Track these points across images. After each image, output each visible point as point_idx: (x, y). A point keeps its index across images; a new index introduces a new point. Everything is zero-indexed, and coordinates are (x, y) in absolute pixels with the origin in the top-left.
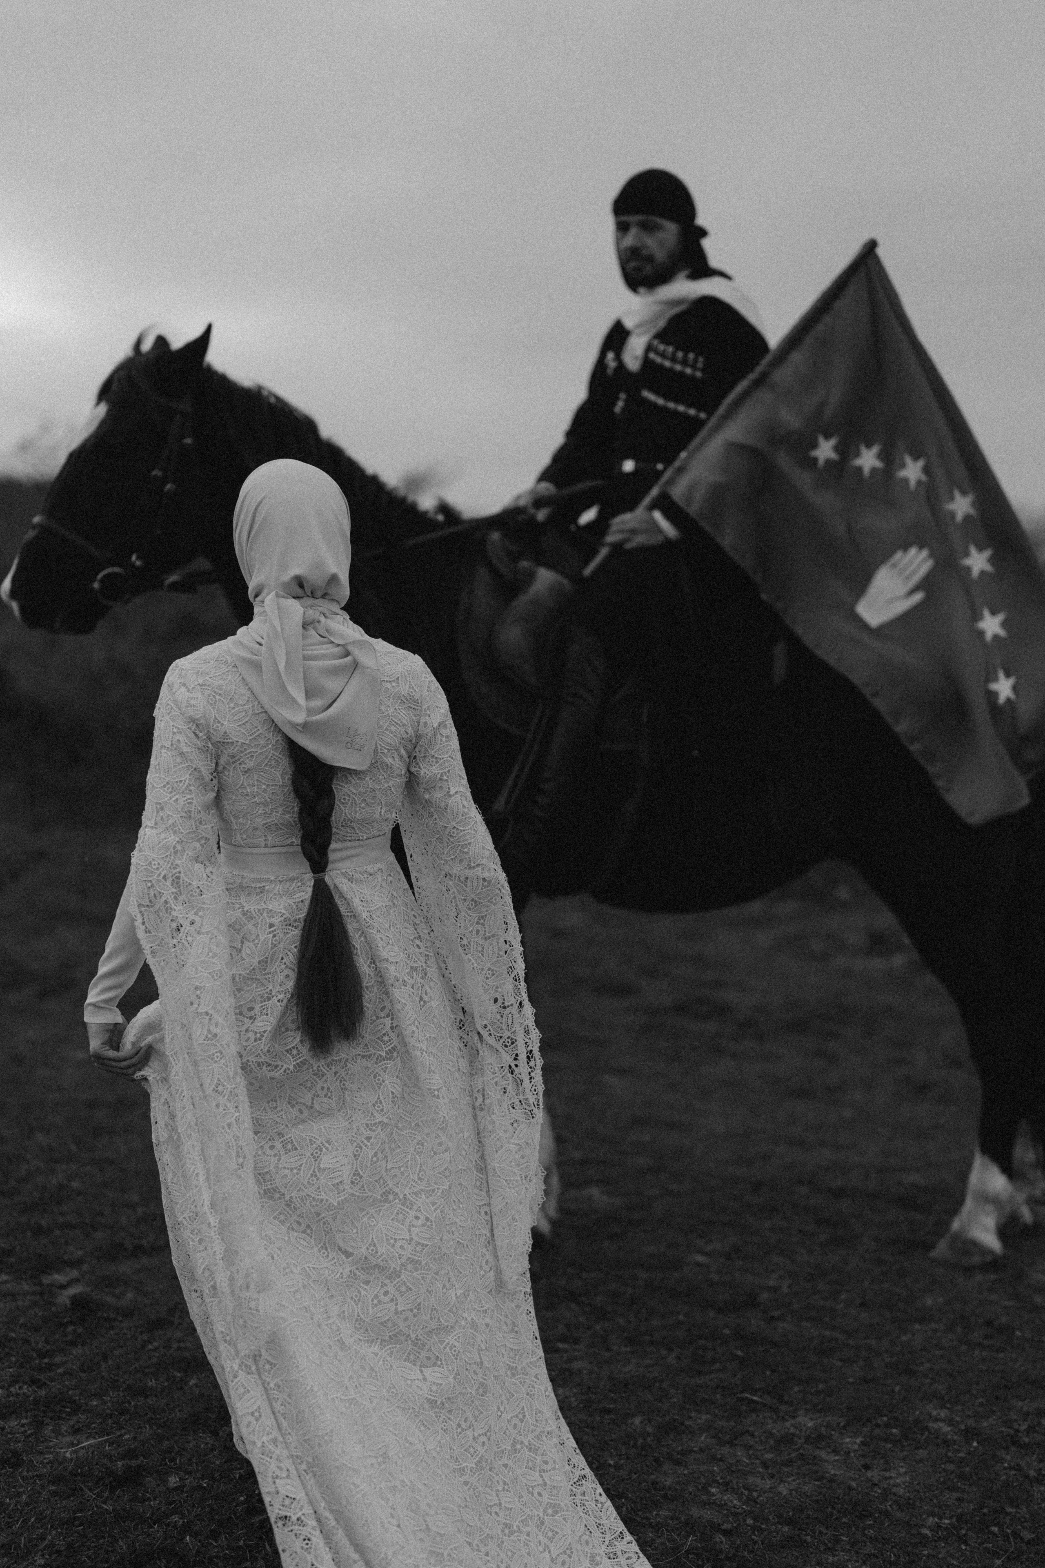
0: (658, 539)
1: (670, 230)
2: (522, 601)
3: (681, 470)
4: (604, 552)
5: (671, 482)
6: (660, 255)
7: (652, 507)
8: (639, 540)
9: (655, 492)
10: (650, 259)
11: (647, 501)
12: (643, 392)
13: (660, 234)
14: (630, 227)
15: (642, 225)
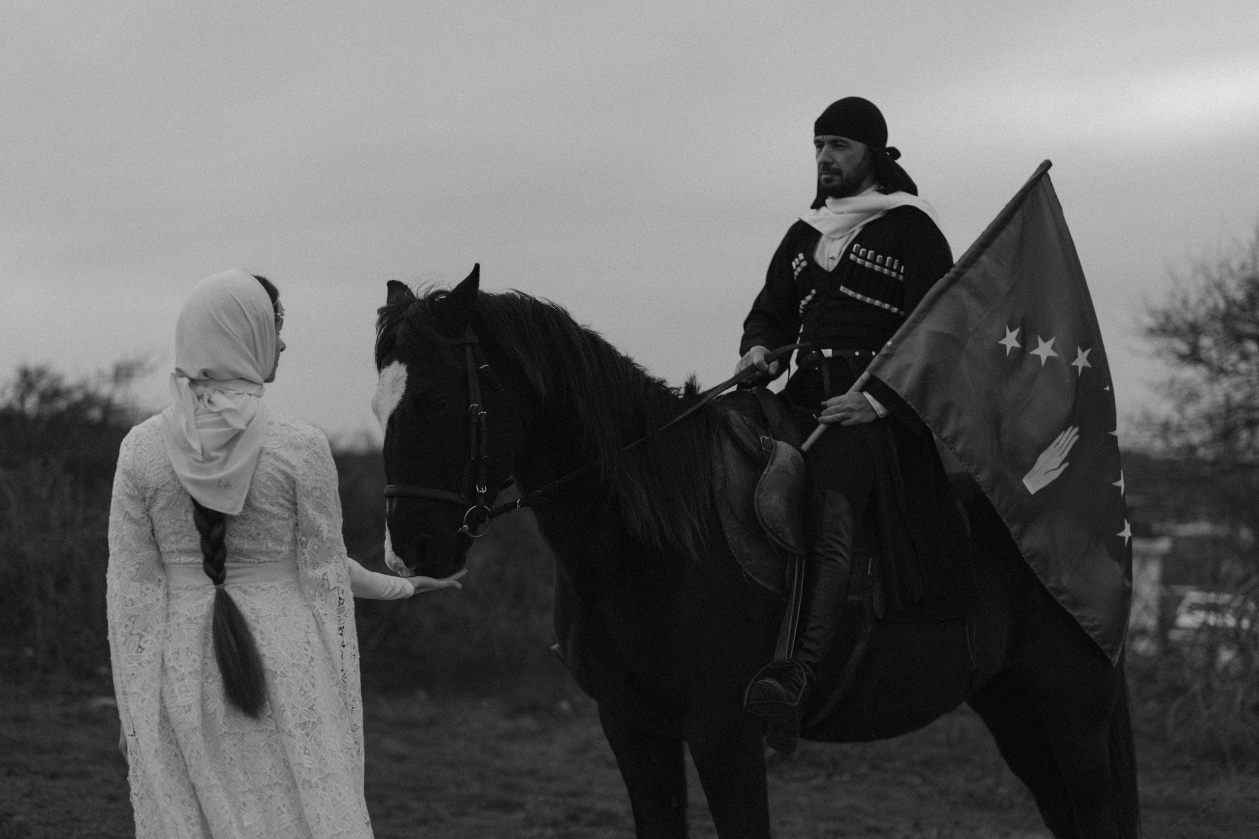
0: (870, 417)
1: (858, 148)
2: (769, 471)
3: (888, 357)
4: (821, 428)
5: (878, 367)
6: (847, 170)
7: (862, 390)
8: (856, 417)
9: (865, 375)
10: (839, 172)
11: (858, 383)
12: (842, 288)
13: (848, 152)
14: (824, 145)
15: (834, 144)
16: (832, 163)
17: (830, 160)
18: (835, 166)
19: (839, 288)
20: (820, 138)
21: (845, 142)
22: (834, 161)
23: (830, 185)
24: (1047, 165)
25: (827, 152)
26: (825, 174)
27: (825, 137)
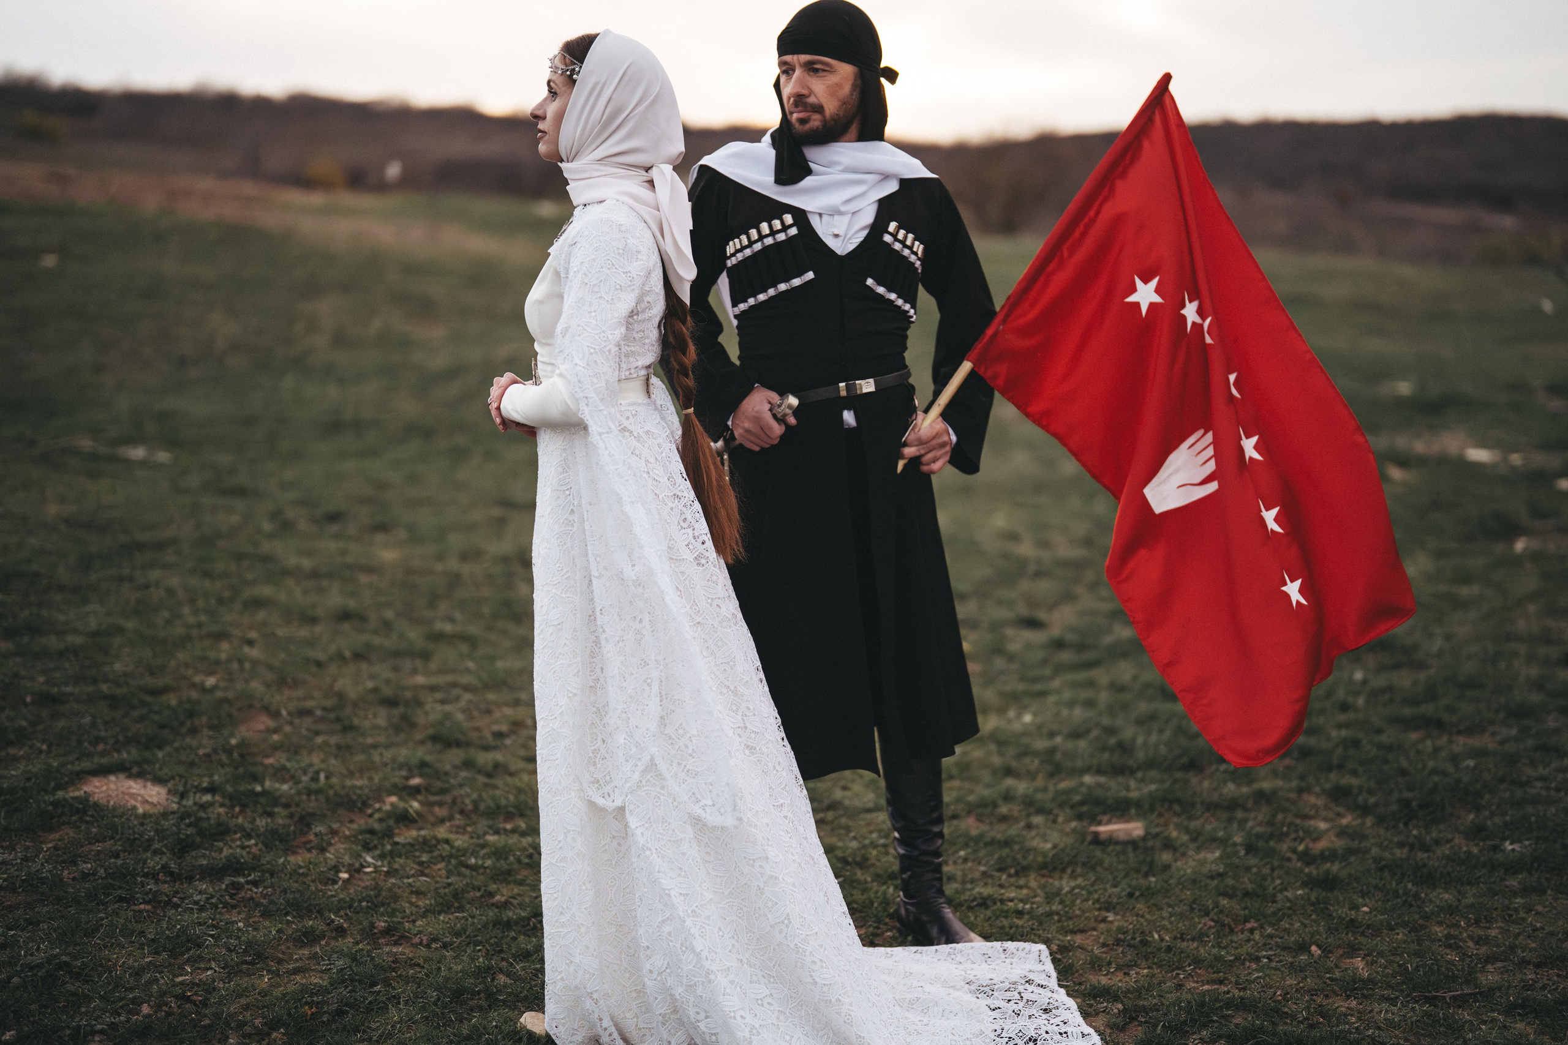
1: (845, 71)
6: (831, 107)
10: (819, 109)
12: (870, 282)
13: (832, 79)
14: (794, 70)
15: (811, 68)
16: (809, 96)
17: (805, 92)
18: (812, 100)
19: (866, 280)
20: (788, 58)
21: (823, 63)
22: (811, 93)
23: (807, 127)
24: (1167, 78)
25: (799, 80)
26: (800, 112)
27: (795, 57)
